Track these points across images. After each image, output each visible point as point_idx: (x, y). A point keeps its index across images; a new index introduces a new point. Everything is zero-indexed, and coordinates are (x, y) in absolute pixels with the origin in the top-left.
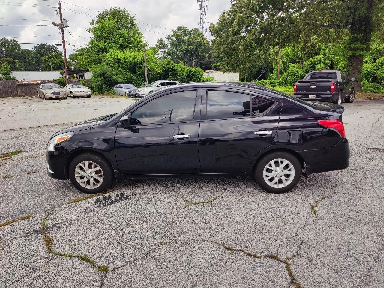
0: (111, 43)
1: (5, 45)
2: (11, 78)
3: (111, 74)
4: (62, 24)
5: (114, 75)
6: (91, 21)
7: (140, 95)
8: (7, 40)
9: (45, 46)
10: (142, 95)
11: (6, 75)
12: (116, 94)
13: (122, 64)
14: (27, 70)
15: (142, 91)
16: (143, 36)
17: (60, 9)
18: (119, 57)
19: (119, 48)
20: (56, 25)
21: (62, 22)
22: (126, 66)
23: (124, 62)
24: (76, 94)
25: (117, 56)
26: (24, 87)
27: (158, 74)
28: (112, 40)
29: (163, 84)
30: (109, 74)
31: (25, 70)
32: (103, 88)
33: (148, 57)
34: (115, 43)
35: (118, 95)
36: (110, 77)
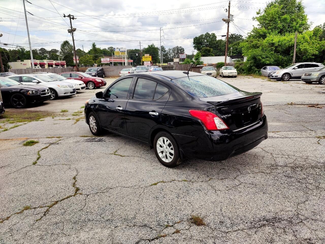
0: (272, 29)
1: (207, 38)
2: (200, 62)
3: (260, 57)
4: (229, 19)
5: (263, 58)
6: (258, 11)
7: (273, 77)
8: (209, 34)
9: (234, 36)
10: (275, 76)
11: (197, 60)
12: (260, 75)
13: (276, 47)
14: (219, 55)
15: (276, 73)
16: (307, 18)
17: (229, 7)
18: (274, 42)
19: (279, 32)
20: (225, 21)
21: (229, 17)
22: (279, 49)
23: (278, 46)
24: (225, 75)
25: (272, 40)
26: (196, 69)
27: (313, 55)
28: (273, 26)
29: (299, 67)
30: (259, 57)
31: (216, 56)
32: (252, 69)
33: (304, 39)
34: (275, 28)
35: (263, 76)
36: (260, 60)
